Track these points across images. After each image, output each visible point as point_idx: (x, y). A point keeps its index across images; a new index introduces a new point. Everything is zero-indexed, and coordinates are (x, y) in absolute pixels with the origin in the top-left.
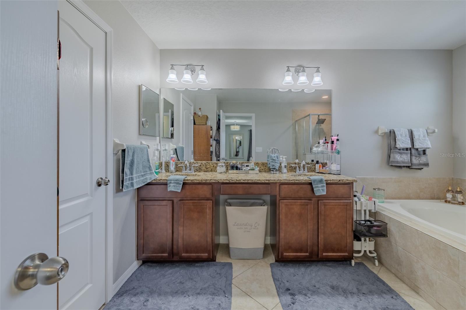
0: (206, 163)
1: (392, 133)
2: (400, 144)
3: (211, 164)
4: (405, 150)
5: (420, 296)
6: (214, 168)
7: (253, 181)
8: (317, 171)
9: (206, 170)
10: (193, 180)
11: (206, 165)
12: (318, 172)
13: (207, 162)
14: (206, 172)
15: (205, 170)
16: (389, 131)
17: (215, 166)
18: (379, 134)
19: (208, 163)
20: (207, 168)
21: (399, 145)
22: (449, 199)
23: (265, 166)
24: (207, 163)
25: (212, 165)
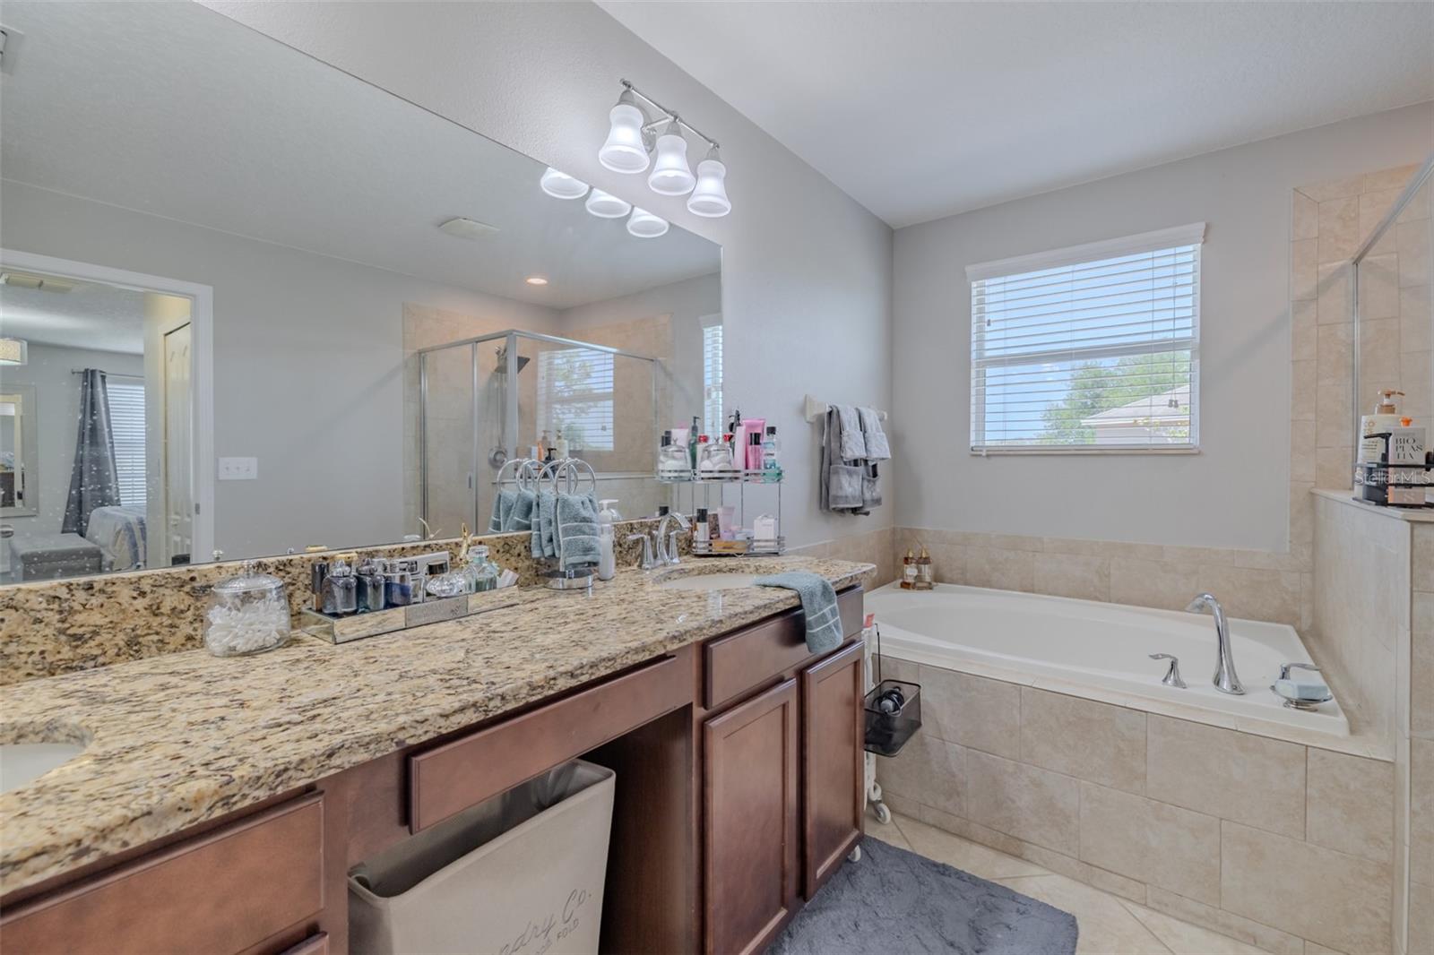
0: (63, 593)
1: (834, 416)
2: (854, 449)
3: (125, 594)
4: (852, 463)
5: (1028, 860)
6: (155, 622)
7: (619, 661)
8: (701, 548)
9: (67, 653)
10: (104, 834)
11: (66, 614)
12: (706, 552)
13: (83, 579)
14: (69, 669)
15: (50, 659)
16: (828, 410)
17: (165, 609)
18: (808, 419)
19: (90, 587)
20: (76, 637)
21: (852, 450)
22: (910, 580)
23: (516, 552)
24: (81, 596)
25: (140, 603)
